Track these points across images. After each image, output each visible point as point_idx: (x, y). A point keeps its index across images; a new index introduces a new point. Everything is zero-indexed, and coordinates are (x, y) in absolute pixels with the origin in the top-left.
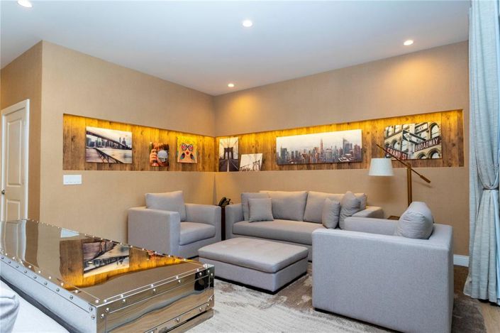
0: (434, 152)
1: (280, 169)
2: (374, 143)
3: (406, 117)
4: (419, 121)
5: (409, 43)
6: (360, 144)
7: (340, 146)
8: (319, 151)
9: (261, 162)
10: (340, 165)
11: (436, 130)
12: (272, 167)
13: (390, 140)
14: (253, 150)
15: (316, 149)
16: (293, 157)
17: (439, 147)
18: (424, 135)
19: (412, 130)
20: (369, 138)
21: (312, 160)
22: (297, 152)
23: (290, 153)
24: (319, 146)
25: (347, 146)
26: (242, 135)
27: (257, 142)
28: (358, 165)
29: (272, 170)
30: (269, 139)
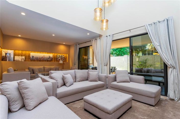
0: (63, 60)
1: (31, 61)
2: (55, 57)
3: (60, 54)
4: (62, 54)
5: (64, 43)
6: (52, 57)
7: (48, 57)
8: (43, 58)
9: (24, 59)
10: (48, 61)
11: (64, 56)
12: (28, 60)
13: (57, 57)
14: (20, 55)
15: (42, 57)
16: (36, 58)
17: (64, 59)
18: (62, 57)
19: (61, 56)
20: (54, 56)
21: (41, 59)
22: (37, 57)
23: (35, 57)
24: (43, 56)
25: (50, 57)
26: (15, 50)
27: (22, 53)
28: (51, 61)
29: (28, 61)
30: (27, 53)
